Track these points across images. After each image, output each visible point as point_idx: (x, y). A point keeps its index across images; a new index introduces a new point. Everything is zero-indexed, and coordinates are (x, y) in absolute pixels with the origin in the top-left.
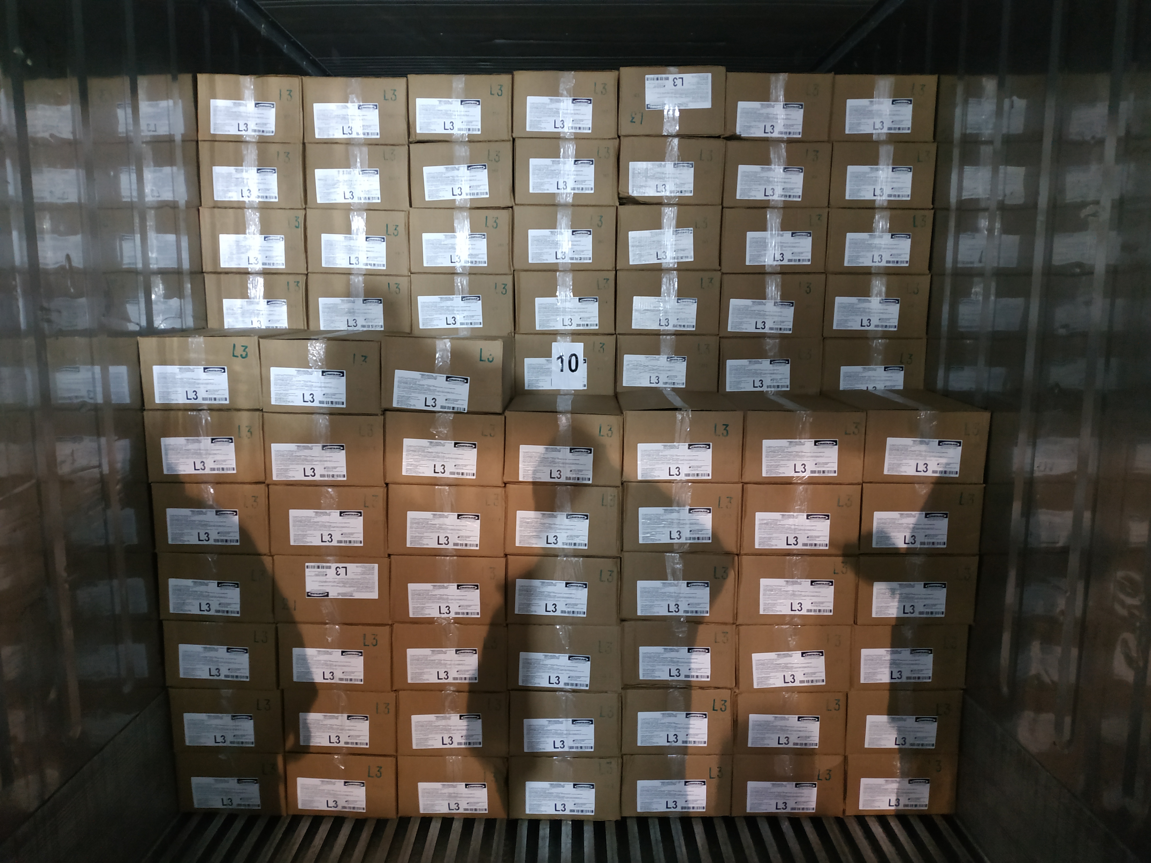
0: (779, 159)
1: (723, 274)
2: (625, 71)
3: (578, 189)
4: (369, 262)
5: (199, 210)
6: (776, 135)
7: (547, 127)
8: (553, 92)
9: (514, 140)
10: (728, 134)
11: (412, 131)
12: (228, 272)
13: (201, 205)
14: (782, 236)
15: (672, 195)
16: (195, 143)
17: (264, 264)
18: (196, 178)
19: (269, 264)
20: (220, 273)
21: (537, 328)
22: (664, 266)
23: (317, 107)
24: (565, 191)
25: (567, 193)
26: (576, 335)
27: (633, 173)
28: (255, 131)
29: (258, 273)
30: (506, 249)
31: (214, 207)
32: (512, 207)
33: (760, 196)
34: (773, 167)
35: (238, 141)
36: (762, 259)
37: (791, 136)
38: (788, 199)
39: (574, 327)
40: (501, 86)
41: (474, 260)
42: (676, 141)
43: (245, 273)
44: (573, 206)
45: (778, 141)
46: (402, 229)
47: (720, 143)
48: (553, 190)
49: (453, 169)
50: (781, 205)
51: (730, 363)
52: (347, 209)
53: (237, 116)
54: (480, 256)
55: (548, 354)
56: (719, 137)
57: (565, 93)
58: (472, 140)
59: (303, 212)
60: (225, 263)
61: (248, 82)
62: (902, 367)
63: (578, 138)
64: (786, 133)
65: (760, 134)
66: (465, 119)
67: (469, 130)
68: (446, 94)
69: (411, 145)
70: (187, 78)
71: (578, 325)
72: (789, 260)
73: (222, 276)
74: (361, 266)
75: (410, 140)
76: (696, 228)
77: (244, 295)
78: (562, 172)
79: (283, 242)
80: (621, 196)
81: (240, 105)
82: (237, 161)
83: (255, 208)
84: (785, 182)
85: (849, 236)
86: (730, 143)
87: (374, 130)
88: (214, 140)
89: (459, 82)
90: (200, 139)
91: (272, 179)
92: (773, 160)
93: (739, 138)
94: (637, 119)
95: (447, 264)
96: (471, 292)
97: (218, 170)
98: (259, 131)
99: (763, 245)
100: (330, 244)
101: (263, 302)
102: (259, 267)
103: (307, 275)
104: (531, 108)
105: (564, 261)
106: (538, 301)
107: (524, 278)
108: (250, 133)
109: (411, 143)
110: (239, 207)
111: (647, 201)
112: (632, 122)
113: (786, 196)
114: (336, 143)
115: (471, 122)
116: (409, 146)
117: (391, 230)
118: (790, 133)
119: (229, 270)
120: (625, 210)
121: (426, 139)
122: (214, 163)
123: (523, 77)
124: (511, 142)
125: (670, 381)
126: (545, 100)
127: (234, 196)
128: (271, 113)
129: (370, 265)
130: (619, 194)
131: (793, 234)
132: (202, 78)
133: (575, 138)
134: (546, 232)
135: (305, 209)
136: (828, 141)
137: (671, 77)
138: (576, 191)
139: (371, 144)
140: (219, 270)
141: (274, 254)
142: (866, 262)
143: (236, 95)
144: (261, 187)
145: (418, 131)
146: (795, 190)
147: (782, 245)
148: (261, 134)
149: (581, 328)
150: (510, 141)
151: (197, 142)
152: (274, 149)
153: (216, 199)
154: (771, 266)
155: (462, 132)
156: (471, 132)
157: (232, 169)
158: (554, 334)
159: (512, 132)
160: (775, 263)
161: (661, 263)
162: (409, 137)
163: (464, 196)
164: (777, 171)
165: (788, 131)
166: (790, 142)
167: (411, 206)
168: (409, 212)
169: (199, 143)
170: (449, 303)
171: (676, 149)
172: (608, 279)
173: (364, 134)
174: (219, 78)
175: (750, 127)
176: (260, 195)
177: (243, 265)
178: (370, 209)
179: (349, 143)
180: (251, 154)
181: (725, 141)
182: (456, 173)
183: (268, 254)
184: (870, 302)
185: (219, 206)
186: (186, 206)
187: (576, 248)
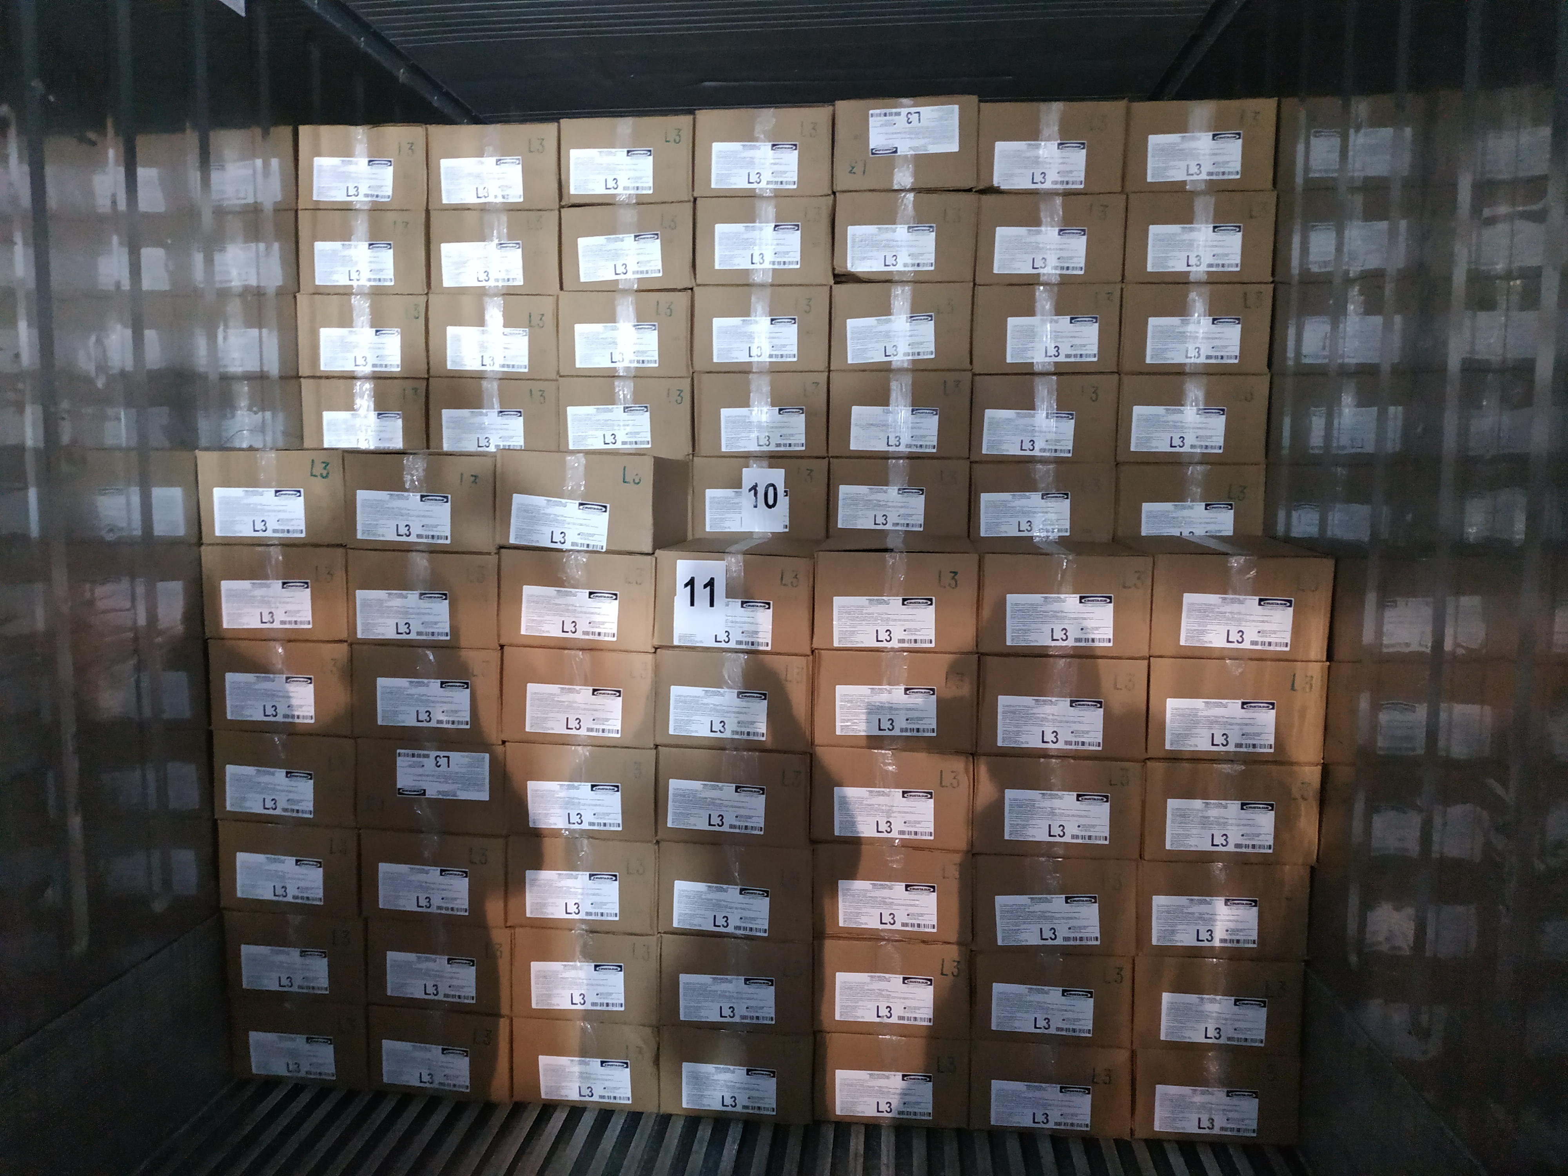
0: (1052, 219)
1: (974, 375)
2: (843, 107)
3: (779, 263)
4: (506, 363)
5: (295, 297)
6: (1048, 185)
7: (739, 182)
8: (747, 136)
9: (695, 199)
10: (981, 187)
11: (564, 191)
12: (329, 377)
13: (299, 291)
14: (1056, 322)
15: (907, 269)
16: (293, 214)
17: (374, 366)
18: (294, 256)
19: (381, 366)
20: (320, 377)
21: (724, 449)
22: (894, 366)
23: (445, 163)
24: (762, 266)
25: (764, 270)
26: (774, 459)
27: (853, 241)
28: (366, 195)
29: (366, 378)
30: (684, 344)
31: (314, 294)
32: (692, 289)
33: (1027, 269)
34: (1043, 229)
35: (345, 208)
36: (1029, 354)
37: (1070, 186)
38: (1065, 272)
39: (772, 448)
40: (679, 130)
41: (641, 359)
42: (911, 196)
43: (351, 377)
44: (772, 285)
45: (1051, 194)
46: (549, 319)
47: (971, 197)
48: (745, 265)
49: (616, 240)
50: (1055, 280)
51: (985, 497)
52: (480, 294)
53: (344, 177)
54: (649, 353)
55: (736, 484)
56: (970, 190)
57: (762, 136)
58: (641, 202)
59: (424, 298)
60: (326, 364)
61: (359, 134)
62: (1231, 505)
63: (780, 196)
64: (1062, 182)
65: (1025, 184)
66: (632, 174)
67: (638, 188)
68: (609, 143)
69: (562, 210)
70: (286, 131)
71: (778, 445)
72: (1068, 356)
73: (323, 381)
74: (497, 368)
75: (563, 203)
76: (938, 312)
77: (349, 406)
78: (758, 241)
79: (399, 337)
80: (836, 272)
81: (350, 163)
82: (345, 235)
83: (365, 294)
84: (1061, 249)
85: (1152, 321)
86: (984, 198)
87: (516, 193)
88: (318, 208)
89: (625, 125)
90: (300, 208)
91: (387, 257)
92: (1044, 220)
93: (997, 191)
94: (859, 169)
95: (606, 364)
96: (635, 401)
97: (319, 246)
98: (372, 196)
99: (1031, 334)
100: (457, 339)
101: (373, 415)
102: (368, 370)
103: (428, 379)
104: (718, 157)
105: (760, 359)
106: (725, 412)
107: (706, 383)
108: (361, 199)
109: (563, 207)
110: (345, 292)
111: (872, 277)
112: (850, 172)
113: (1062, 268)
114: (469, 209)
115: (640, 178)
116: (560, 212)
117: (536, 319)
118: (1067, 183)
119: (331, 374)
120: (841, 290)
121: (581, 201)
122: (315, 238)
123: (707, 117)
124: (692, 204)
125: (902, 522)
126: (736, 146)
127: (340, 280)
128: (387, 174)
129: (508, 366)
130: (834, 269)
131: (1072, 319)
132: (304, 131)
133: (776, 196)
134: (736, 321)
135: (427, 294)
136: (1122, 192)
137: (904, 111)
138: (776, 267)
139: (511, 209)
140: (318, 375)
141: (386, 352)
142: (1175, 357)
143: (345, 151)
144: (374, 266)
145: (572, 192)
146: (1075, 260)
147: (1056, 335)
148: (375, 199)
149: (782, 449)
150: (689, 201)
151: (296, 211)
152: (390, 216)
153: (317, 283)
154: (1043, 364)
155: (628, 192)
156: (639, 192)
157: (337, 245)
158: (746, 457)
159: (693, 190)
160: (1048, 360)
161: (890, 362)
162: (561, 199)
163: (630, 276)
164: (1049, 234)
165: (1066, 179)
166: (1068, 194)
167: (561, 288)
168: (558, 296)
169: (300, 212)
170: (607, 416)
171: (910, 206)
172: (817, 384)
173: (503, 197)
174: (327, 132)
175: (1012, 175)
176: (373, 277)
177: (348, 367)
178: (509, 293)
179: (483, 209)
180: (361, 225)
181: (977, 196)
182: (618, 245)
183: (379, 353)
184: (1182, 412)
185: (320, 292)
186: (280, 292)
187: (776, 342)
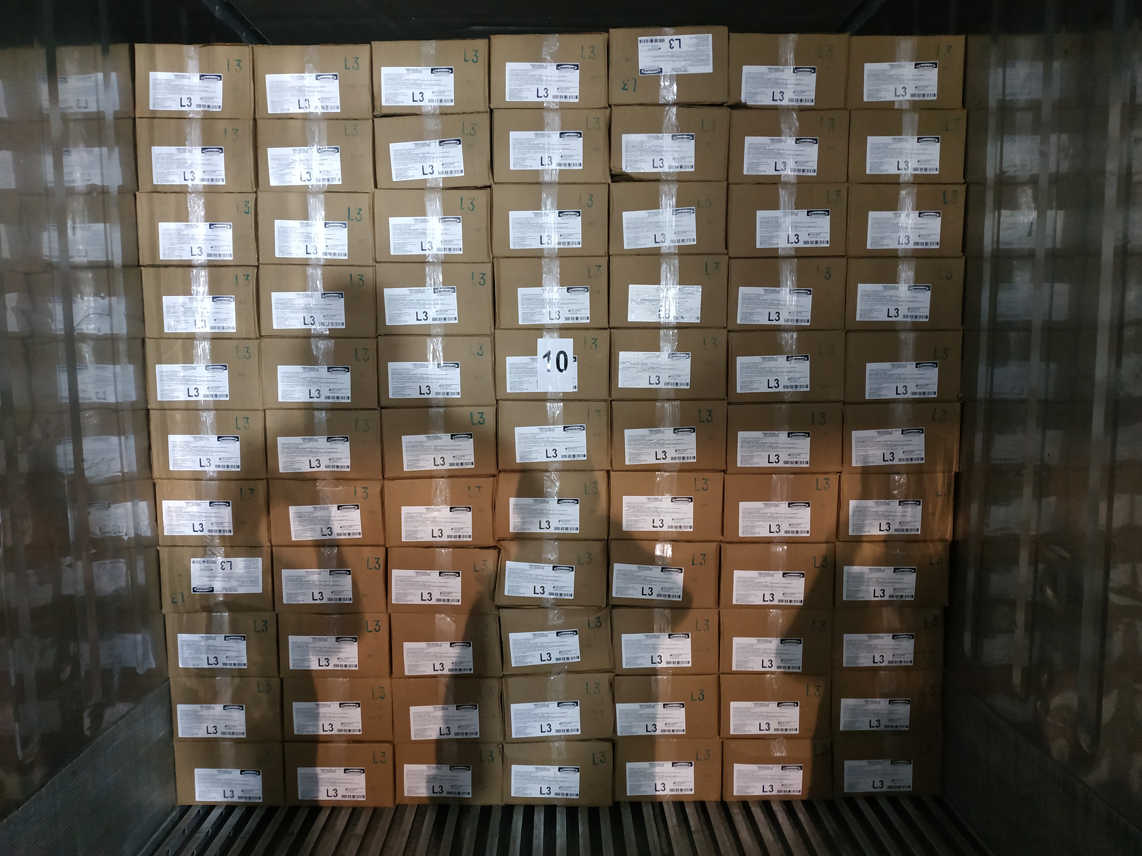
0: (790, 129)
1: (730, 258)
2: (616, 33)
3: (565, 165)
4: (328, 251)
5: (135, 195)
6: (785, 102)
7: (530, 97)
8: (536, 57)
9: (491, 111)
10: (731, 102)
11: (376, 103)
12: (167, 265)
13: (138, 190)
14: (796, 214)
15: (671, 170)
16: (131, 121)
17: (209, 255)
18: (133, 160)
19: (215, 255)
20: (159, 266)
21: (521, 323)
22: (663, 251)
23: (270, 79)
24: (550, 167)
25: (552, 170)
26: (564, 330)
27: (627, 147)
28: (199, 106)
29: (202, 266)
30: (484, 234)
31: (153, 192)
32: (490, 187)
33: (770, 171)
34: (783, 138)
35: (180, 117)
36: (775, 241)
37: (804, 104)
38: (801, 174)
39: (562, 321)
40: (477, 51)
41: (448, 247)
42: (674, 110)
43: (188, 265)
44: (559, 184)
45: (788, 109)
46: (366, 214)
47: (724, 112)
48: (536, 166)
49: (423, 145)
50: (793, 180)
51: (740, 360)
52: (304, 192)
53: (177, 89)
54: (455, 242)
55: (532, 352)
56: (722, 105)
57: (548, 58)
58: (444, 113)
59: (254, 195)
60: (165, 254)
61: (191, 50)
62: (936, 364)
63: (564, 108)
64: (797, 100)
65: (767, 101)
66: (436, 88)
67: (441, 101)
68: (415, 62)
69: (375, 119)
70: (123, 49)
71: (567, 319)
72: (806, 242)
73: (162, 270)
74: (320, 255)
75: (375, 114)
76: (698, 206)
77: (187, 291)
78: (546, 146)
79: (231, 230)
80: (613, 172)
81: (183, 77)
82: (180, 141)
83: (199, 193)
84: (797, 155)
85: (872, 215)
86: (736, 113)
87: (334, 105)
88: (153, 116)
89: (430, 47)
90: (137, 116)
91: (219, 160)
92: (784, 130)
93: (744, 107)
94: (630, 86)
95: (416, 251)
96: (444, 283)
97: (156, 150)
98: (204, 106)
99: (776, 225)
100: (285, 231)
101: (208, 299)
102: (203, 259)
103: (258, 267)
104: (510, 75)
105: (550, 246)
106: (522, 291)
107: (504, 266)
108: (194, 109)
109: (375, 117)
110: (181, 191)
111: (643, 177)
112: (623, 89)
113: (799, 170)
114: (292, 118)
115: (444, 92)
116: (373, 121)
117: (354, 214)
118: (801, 100)
119: (169, 263)
120: (617, 188)
121: (392, 112)
122: (153, 143)
123: (500, 42)
124: (489, 114)
125: (672, 381)
126: (526, 66)
127: (176, 180)
128: (218, 87)
129: (330, 254)
130: (611, 170)
131: (808, 212)
132: (140, 49)
133: (561, 108)
134: (529, 214)
135: (256, 192)
136: (845, 109)
137: (667, 38)
138: (563, 168)
139: (329, 118)
140: (158, 263)
141: (221, 243)
142: (890, 244)
143: (179, 67)
144: (207, 168)
145: (384, 103)
146: (809, 164)
147: (795, 227)
148: (206, 109)
149: (571, 322)
150: (487, 112)
151: (134, 119)
152: (221, 125)
153: (155, 183)
154: (784, 249)
155: (433, 104)
156: (443, 104)
157: (173, 149)
158: (539, 330)
159: (490, 102)
160: (790, 245)
161: (660, 248)
162: (373, 111)
163: (436, 175)
164: (788, 143)
165: (800, 98)
166: (802, 110)
167: (376, 186)
168: (373, 194)
169: (137, 120)
170: (419, 296)
171: (674, 118)
172: (600, 266)
173: (323, 108)
174: (160, 49)
175: (756, 93)
176: (206, 177)
177: (186, 256)
178: (329, 191)
179: (306, 118)
180: (194, 132)
181: (729, 109)
182: (426, 149)
183: (214, 243)
184: (897, 289)
185: (157, 190)
186: (121, 190)
187: (564, 231)
